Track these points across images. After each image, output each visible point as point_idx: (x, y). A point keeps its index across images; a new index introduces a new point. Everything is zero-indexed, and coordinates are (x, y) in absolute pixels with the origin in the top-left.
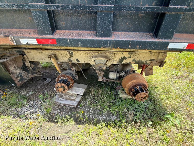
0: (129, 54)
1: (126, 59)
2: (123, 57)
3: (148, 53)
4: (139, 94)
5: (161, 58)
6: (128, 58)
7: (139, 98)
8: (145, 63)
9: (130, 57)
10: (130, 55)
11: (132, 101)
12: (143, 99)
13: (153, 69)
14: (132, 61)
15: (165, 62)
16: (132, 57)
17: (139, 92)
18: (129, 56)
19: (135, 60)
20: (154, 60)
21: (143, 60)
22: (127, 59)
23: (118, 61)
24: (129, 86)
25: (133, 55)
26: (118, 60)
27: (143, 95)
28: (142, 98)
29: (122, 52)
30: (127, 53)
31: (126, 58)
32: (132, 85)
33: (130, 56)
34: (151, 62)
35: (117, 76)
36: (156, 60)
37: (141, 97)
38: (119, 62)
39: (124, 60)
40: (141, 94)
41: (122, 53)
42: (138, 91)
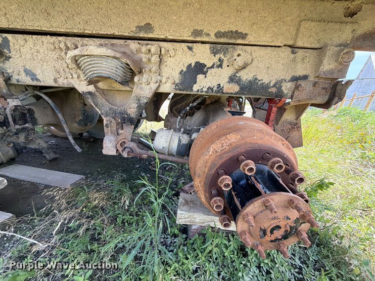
0: (214, 52)
1: (205, 73)
2: (193, 65)
3: (283, 49)
4: (253, 207)
5: (332, 66)
6: (212, 67)
7: (258, 233)
8: (274, 90)
9: (220, 66)
10: (218, 56)
11: (233, 245)
12: (285, 237)
13: (300, 127)
14: (229, 82)
15: (349, 83)
16: (225, 64)
17: (257, 194)
18: (215, 60)
19: (240, 80)
20: (305, 77)
21: (266, 81)
22: (209, 71)
23: (177, 81)
24: (209, 164)
25: (228, 56)
26: (177, 78)
27: (281, 213)
28: (278, 234)
29: (190, 45)
30: (208, 46)
31: (205, 70)
32: (221, 156)
33: (220, 60)
34: (297, 87)
35: (180, 140)
36: (311, 79)
37: (268, 225)
38: (181, 84)
39: (200, 77)
40: (267, 206)
41: (190, 49)
42: (253, 187)
